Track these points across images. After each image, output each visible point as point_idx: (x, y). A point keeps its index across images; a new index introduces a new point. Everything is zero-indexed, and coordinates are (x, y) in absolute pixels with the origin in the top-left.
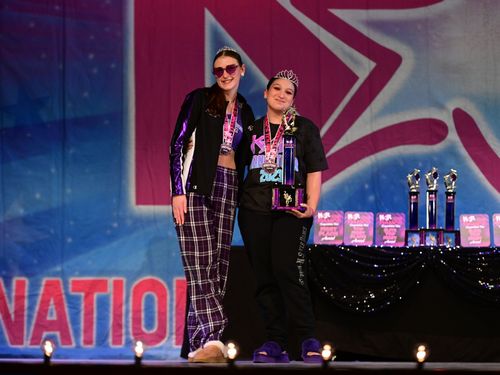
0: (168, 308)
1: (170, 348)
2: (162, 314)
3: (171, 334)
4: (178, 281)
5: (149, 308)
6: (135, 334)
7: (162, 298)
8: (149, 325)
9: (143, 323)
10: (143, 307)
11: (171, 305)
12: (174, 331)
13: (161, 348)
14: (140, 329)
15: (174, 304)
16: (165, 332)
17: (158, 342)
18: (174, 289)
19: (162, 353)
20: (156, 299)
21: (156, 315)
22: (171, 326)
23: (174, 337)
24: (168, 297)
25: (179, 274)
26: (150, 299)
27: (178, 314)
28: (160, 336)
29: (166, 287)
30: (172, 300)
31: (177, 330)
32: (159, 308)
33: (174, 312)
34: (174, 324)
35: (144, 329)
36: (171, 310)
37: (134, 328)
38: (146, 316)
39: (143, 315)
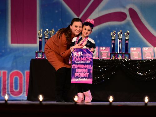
0: (23, 82)
1: (24, 97)
2: (21, 84)
3: (24, 92)
4: (27, 72)
5: (16, 82)
6: (11, 92)
7: (21, 78)
8: (16, 88)
9: (14, 87)
10: (14, 82)
11: (24, 81)
12: (25, 90)
13: (20, 97)
14: (13, 90)
15: (25, 81)
16: (22, 91)
17: (19, 94)
18: (25, 75)
19: (21, 99)
20: (19, 79)
21: (19, 85)
22: (24, 89)
23: (25, 93)
24: (23, 78)
25: (27, 69)
26: (16, 79)
27: (27, 84)
28: (20, 92)
29: (22, 74)
30: (24, 79)
31: (26, 90)
32: (20, 82)
33: (25, 84)
34: (25, 88)
35: (14, 90)
36: (24, 83)
37: (10, 89)
38: (15, 85)
39: (14, 85)
